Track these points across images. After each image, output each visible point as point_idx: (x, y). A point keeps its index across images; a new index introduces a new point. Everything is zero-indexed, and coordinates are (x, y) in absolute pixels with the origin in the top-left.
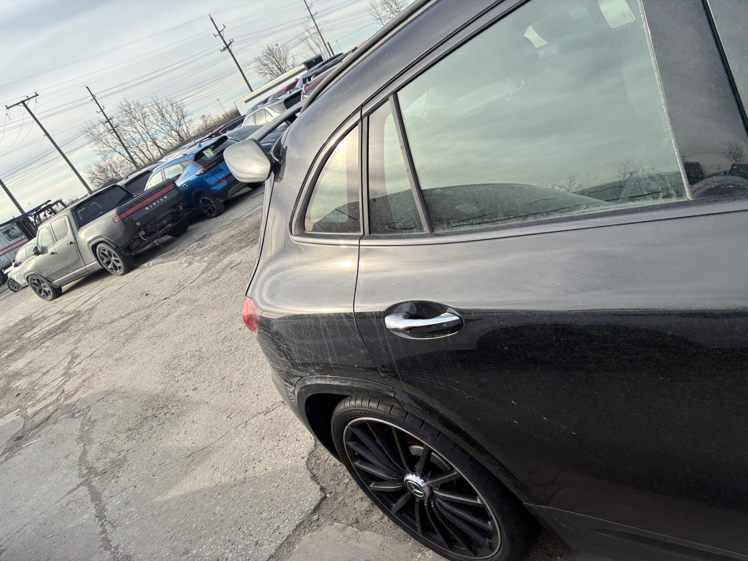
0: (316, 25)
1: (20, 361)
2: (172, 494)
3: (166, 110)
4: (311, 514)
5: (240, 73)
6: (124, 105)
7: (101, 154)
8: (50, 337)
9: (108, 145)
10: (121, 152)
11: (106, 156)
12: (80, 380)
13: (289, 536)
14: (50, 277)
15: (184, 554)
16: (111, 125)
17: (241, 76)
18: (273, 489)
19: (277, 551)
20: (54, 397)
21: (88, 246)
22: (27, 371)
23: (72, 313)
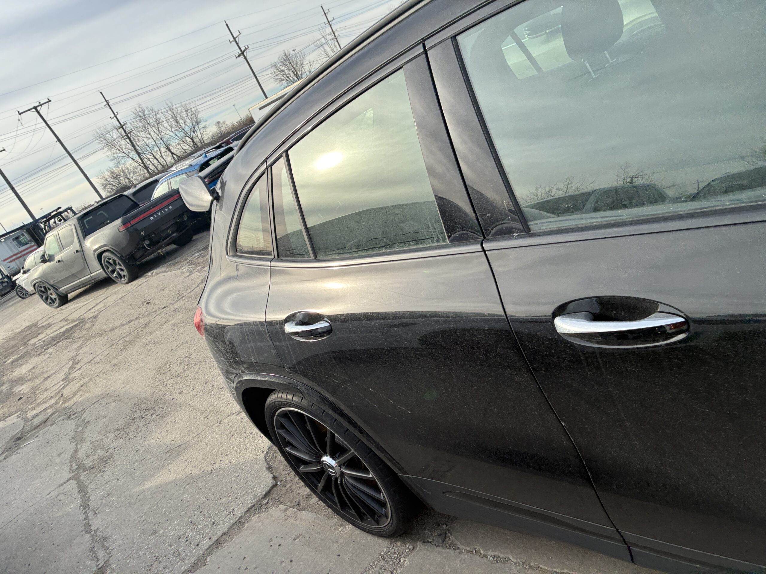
0: (333, 31)
1: (24, 367)
2: (148, 485)
3: (180, 116)
4: (262, 498)
5: (255, 79)
6: (138, 111)
7: (114, 160)
8: (54, 343)
9: (121, 150)
10: (134, 158)
11: (119, 162)
12: (78, 385)
13: (241, 517)
14: (56, 285)
15: (152, 534)
16: (125, 131)
17: (256, 82)
18: (234, 479)
19: (229, 529)
20: (53, 401)
21: (94, 254)
22: (30, 377)
23: (76, 321)
